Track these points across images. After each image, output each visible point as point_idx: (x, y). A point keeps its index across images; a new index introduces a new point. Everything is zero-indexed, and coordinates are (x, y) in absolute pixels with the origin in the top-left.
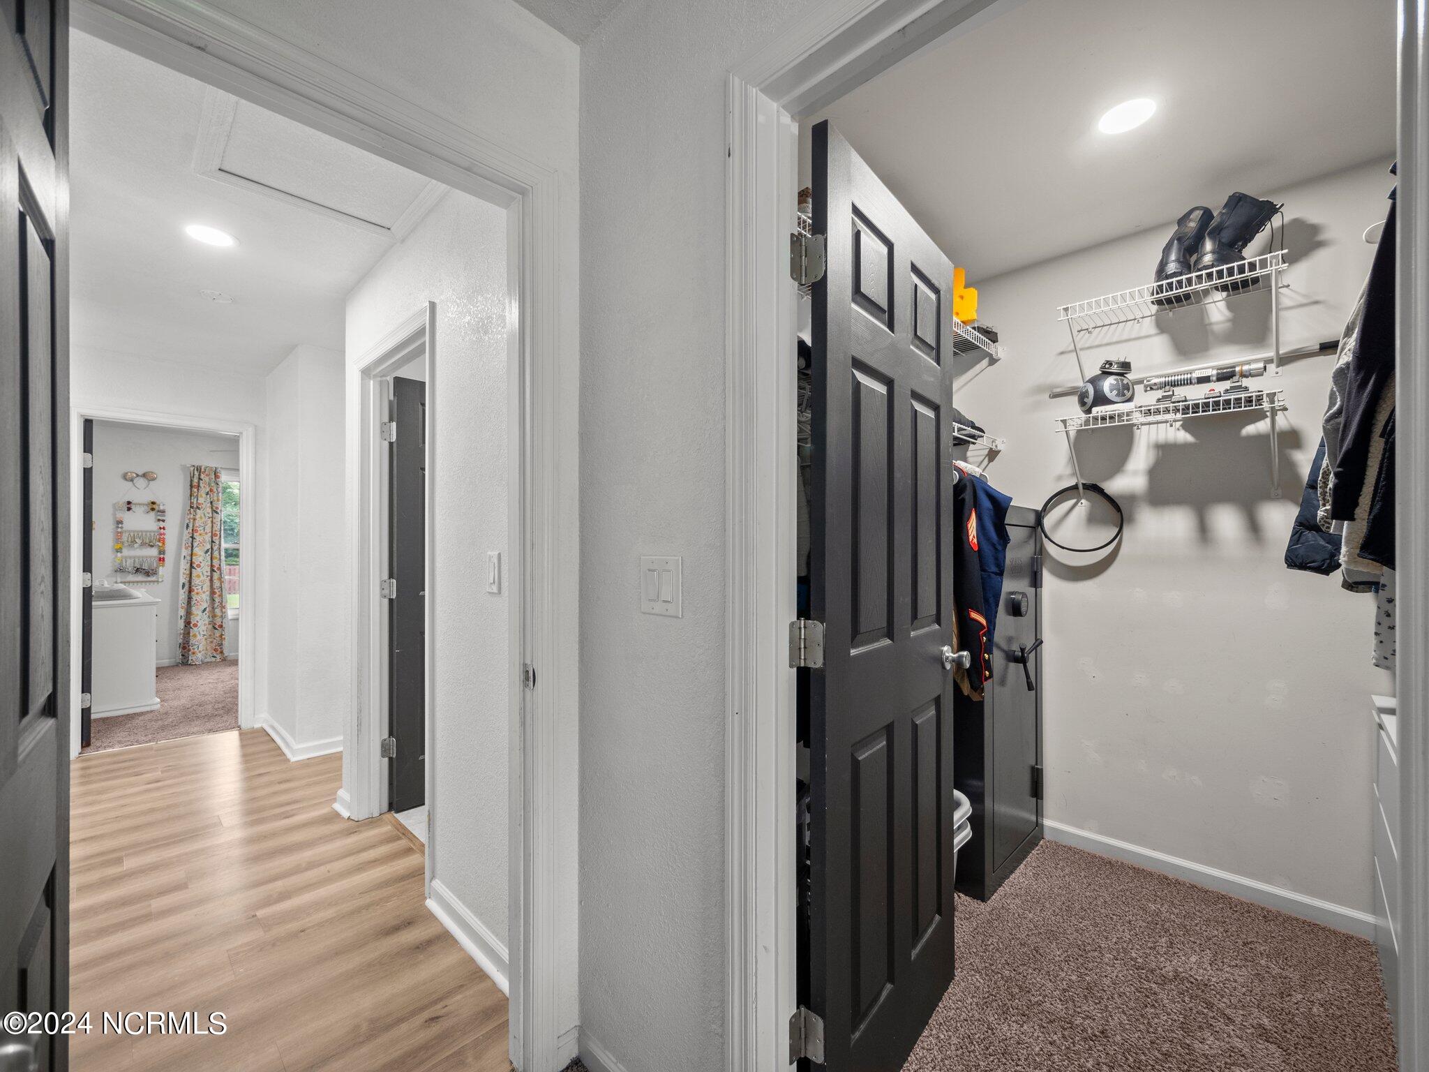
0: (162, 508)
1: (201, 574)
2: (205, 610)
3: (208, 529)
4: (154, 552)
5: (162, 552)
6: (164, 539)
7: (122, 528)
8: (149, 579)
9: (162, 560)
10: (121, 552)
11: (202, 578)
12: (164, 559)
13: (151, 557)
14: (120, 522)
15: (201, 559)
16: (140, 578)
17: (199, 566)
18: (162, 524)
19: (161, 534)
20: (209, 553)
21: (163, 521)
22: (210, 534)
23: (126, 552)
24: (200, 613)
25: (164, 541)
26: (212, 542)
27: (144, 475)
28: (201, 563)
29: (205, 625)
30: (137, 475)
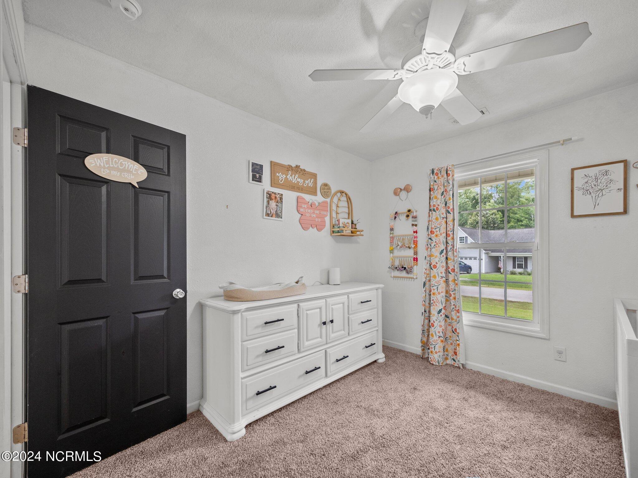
0: (415, 214)
1: (436, 275)
2: (440, 311)
3: (443, 230)
4: (410, 253)
5: (416, 253)
6: (417, 241)
7: (393, 233)
8: (409, 276)
9: (416, 259)
10: (393, 253)
11: (438, 279)
12: (417, 259)
13: (408, 257)
14: (392, 229)
15: (437, 260)
16: (404, 274)
17: (435, 267)
18: (415, 228)
19: (415, 237)
20: (444, 254)
21: (416, 225)
22: (445, 235)
23: (397, 253)
24: (436, 314)
25: (417, 243)
26: (447, 243)
27: (405, 189)
28: (437, 263)
29: (441, 326)
30: (401, 189)
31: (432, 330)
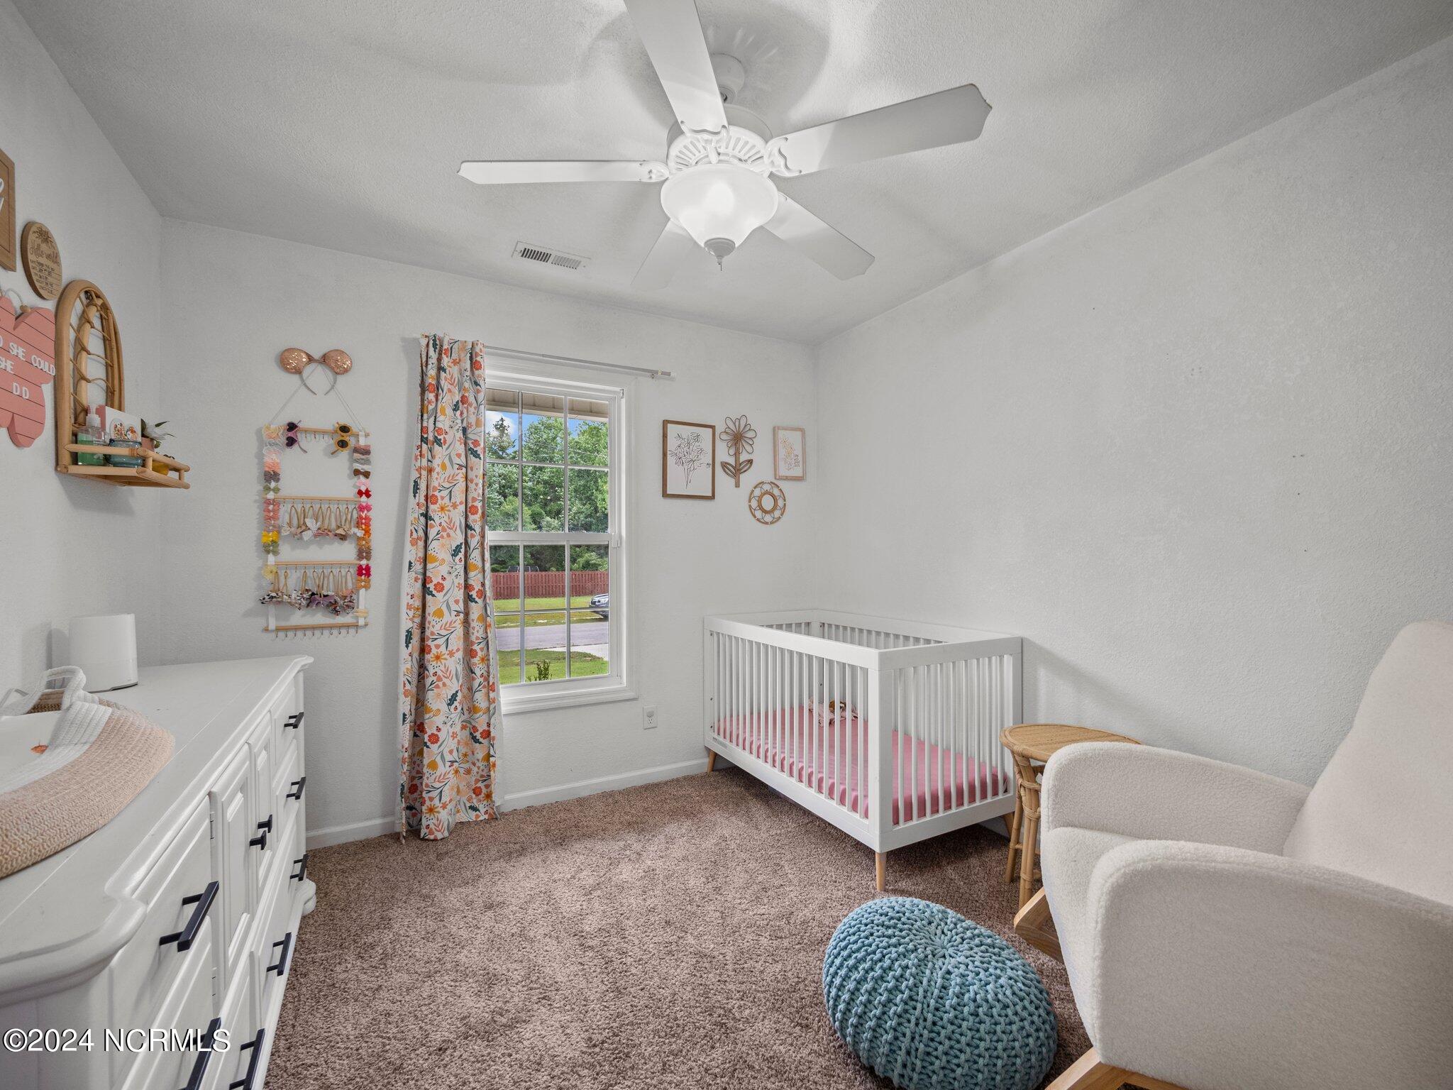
0: (362, 442)
1: (444, 608)
2: (453, 698)
3: (459, 496)
4: (346, 552)
5: (364, 552)
6: (368, 519)
7: (276, 490)
8: (340, 619)
9: (364, 572)
10: (276, 553)
11: (447, 618)
12: (368, 568)
13: (340, 565)
14: (271, 476)
15: (444, 570)
16: (319, 617)
17: (440, 587)
18: (363, 483)
19: (361, 508)
20: (461, 555)
21: (367, 475)
22: (462, 508)
23: (288, 553)
24: (444, 707)
25: (368, 525)
26: (468, 527)
27: (324, 360)
28: (444, 579)
29: (454, 735)
30: (311, 359)
31: (432, 752)
